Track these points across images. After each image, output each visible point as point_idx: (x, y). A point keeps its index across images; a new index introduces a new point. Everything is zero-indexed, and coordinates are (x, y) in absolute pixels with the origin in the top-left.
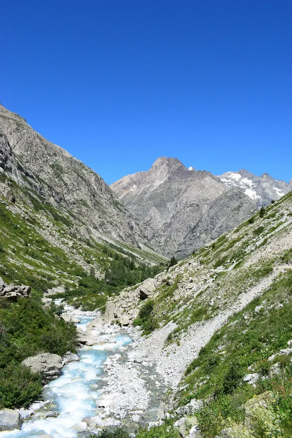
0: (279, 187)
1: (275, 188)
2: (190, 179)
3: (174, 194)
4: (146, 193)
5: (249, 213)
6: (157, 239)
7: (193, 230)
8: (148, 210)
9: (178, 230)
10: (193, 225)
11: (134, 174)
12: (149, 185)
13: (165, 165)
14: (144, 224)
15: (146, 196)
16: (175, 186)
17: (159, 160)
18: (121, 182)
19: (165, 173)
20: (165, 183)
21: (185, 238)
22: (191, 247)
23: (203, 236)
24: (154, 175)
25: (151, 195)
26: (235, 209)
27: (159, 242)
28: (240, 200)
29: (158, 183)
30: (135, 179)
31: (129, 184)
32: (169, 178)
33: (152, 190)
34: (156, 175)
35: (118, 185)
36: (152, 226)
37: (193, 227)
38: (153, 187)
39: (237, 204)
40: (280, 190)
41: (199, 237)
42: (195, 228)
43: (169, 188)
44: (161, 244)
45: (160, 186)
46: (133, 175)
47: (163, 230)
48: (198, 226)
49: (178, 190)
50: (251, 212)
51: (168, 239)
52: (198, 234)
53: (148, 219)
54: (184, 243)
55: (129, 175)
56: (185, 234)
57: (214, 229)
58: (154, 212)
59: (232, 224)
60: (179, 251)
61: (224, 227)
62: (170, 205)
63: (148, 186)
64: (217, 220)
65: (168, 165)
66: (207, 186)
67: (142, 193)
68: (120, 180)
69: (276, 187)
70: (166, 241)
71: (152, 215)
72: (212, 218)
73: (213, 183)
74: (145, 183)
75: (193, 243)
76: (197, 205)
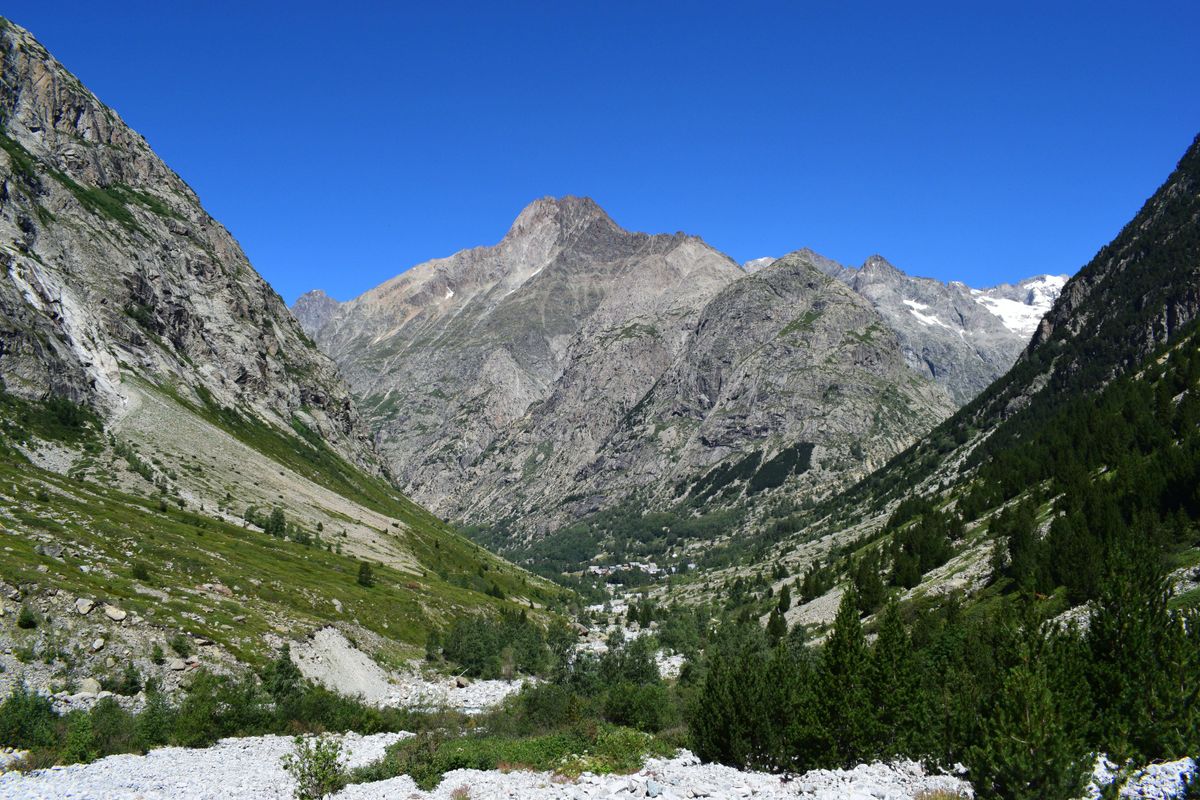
0: (919, 299)
1: (907, 302)
2: (631, 260)
3: (576, 309)
4: (480, 308)
5: (851, 337)
6: (501, 459)
7: (630, 416)
8: (479, 362)
9: (579, 421)
10: (634, 398)
11: (452, 258)
12: (495, 284)
13: (548, 221)
14: (463, 407)
15: (481, 317)
16: (579, 283)
17: (530, 211)
18: (405, 282)
19: (549, 244)
20: (546, 273)
21: (603, 447)
22: (622, 480)
23: (670, 435)
24: (509, 249)
25: (496, 313)
26: (794, 326)
27: (507, 470)
28: (810, 294)
29: (520, 276)
30: (451, 274)
31: (432, 287)
32: (562, 258)
33: (499, 298)
34: (517, 250)
35: (395, 293)
36: (487, 413)
37: (633, 404)
38: (505, 287)
39: (802, 305)
40: (924, 307)
41: (651, 440)
42: (639, 407)
43: (560, 289)
44: (510, 477)
45: (528, 283)
46: (448, 262)
47: (525, 427)
48: (651, 402)
49: (592, 295)
50: (857, 336)
51: (541, 456)
52: (651, 429)
53: (477, 390)
54: (597, 466)
55: (433, 261)
56: (604, 432)
57: (712, 405)
58: (499, 366)
59: (783, 381)
60: (571, 499)
61: (753, 392)
62: (558, 345)
63: (489, 287)
64: (723, 372)
65: (558, 218)
66: (686, 272)
67: (467, 310)
68: (403, 276)
69: (910, 297)
70: (532, 463)
71: (494, 378)
72: (705, 363)
73: (709, 261)
74: (481, 278)
75: (630, 462)
76: (652, 332)
